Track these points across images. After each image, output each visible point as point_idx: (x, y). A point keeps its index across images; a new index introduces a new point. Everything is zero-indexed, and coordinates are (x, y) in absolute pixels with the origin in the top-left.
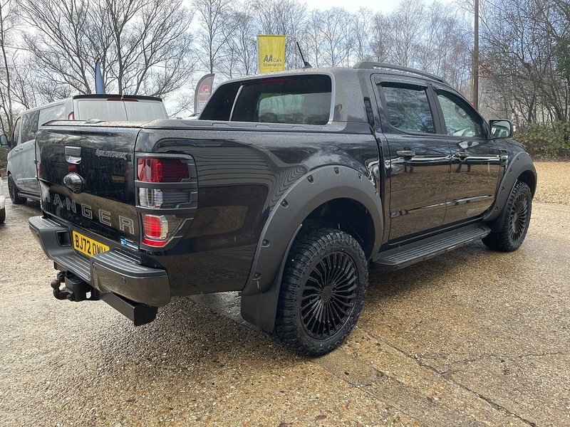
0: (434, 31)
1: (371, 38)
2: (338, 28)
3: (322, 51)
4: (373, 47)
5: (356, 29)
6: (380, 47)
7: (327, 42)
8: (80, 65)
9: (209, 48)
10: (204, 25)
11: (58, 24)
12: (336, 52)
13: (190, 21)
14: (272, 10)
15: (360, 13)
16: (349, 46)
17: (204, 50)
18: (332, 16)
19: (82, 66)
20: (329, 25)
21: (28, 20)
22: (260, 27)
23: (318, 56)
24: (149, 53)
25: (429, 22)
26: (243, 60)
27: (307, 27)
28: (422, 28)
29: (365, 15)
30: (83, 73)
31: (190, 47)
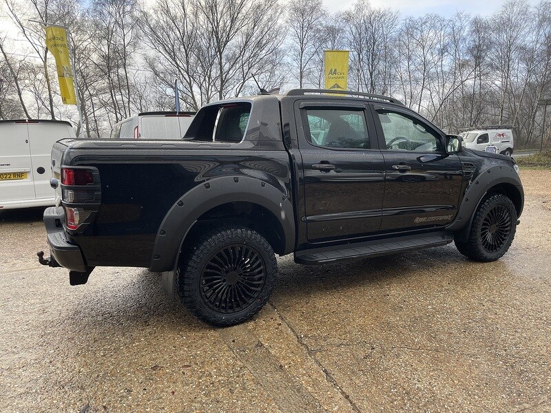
1: (469, 42)
2: (431, 34)
3: (414, 58)
4: (470, 51)
7: (420, 49)
8: (188, 80)
9: (300, 61)
10: (296, 40)
11: (173, 46)
12: (429, 57)
13: (284, 37)
14: (362, 21)
15: (457, 18)
16: (442, 51)
17: (295, 64)
18: (425, 23)
19: (191, 82)
20: (422, 31)
21: (149, 44)
23: (410, 63)
24: (246, 68)
25: (536, 23)
27: (400, 34)
29: (463, 19)
30: (191, 87)
31: (283, 62)
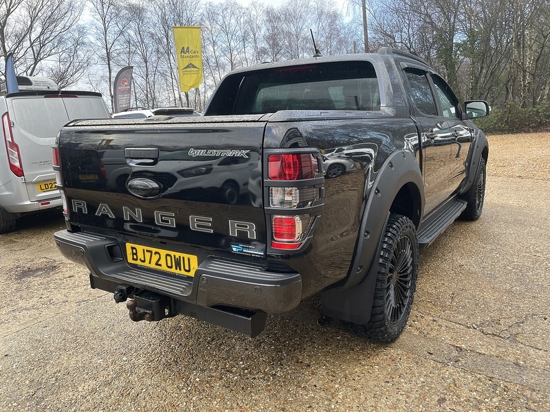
0: (321, 24)
1: (263, 31)
2: (233, 21)
3: (219, 43)
4: (267, 39)
5: (250, 22)
6: (273, 39)
7: (223, 35)
9: (104, 41)
10: (97, 17)
12: (232, 44)
13: (80, 13)
15: (252, 7)
17: (99, 44)
18: (226, 9)
20: (224, 17)
22: (155, 19)
23: (216, 48)
24: (36, 47)
25: (316, 16)
26: (140, 53)
28: (309, 21)
29: (258, 8)
31: (86, 40)
